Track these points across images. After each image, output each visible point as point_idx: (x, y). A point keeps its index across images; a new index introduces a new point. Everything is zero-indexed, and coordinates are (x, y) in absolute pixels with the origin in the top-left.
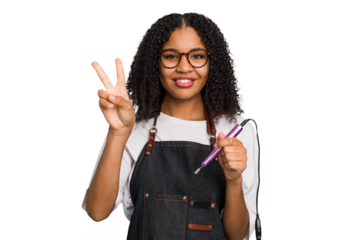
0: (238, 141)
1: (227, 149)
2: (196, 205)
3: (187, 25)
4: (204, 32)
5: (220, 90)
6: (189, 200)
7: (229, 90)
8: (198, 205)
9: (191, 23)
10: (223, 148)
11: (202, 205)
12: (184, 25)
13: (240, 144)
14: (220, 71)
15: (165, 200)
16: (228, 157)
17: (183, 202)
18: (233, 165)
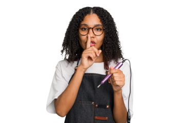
0: (120, 71)
1: (114, 75)
2: (99, 106)
3: (93, 13)
4: (102, 17)
5: (110, 47)
6: (95, 104)
7: (115, 47)
8: (100, 106)
9: (95, 12)
10: (112, 74)
11: (102, 106)
12: (92, 12)
13: (121, 72)
14: (110, 37)
15: (83, 104)
16: (115, 79)
17: (92, 105)
18: (118, 83)
